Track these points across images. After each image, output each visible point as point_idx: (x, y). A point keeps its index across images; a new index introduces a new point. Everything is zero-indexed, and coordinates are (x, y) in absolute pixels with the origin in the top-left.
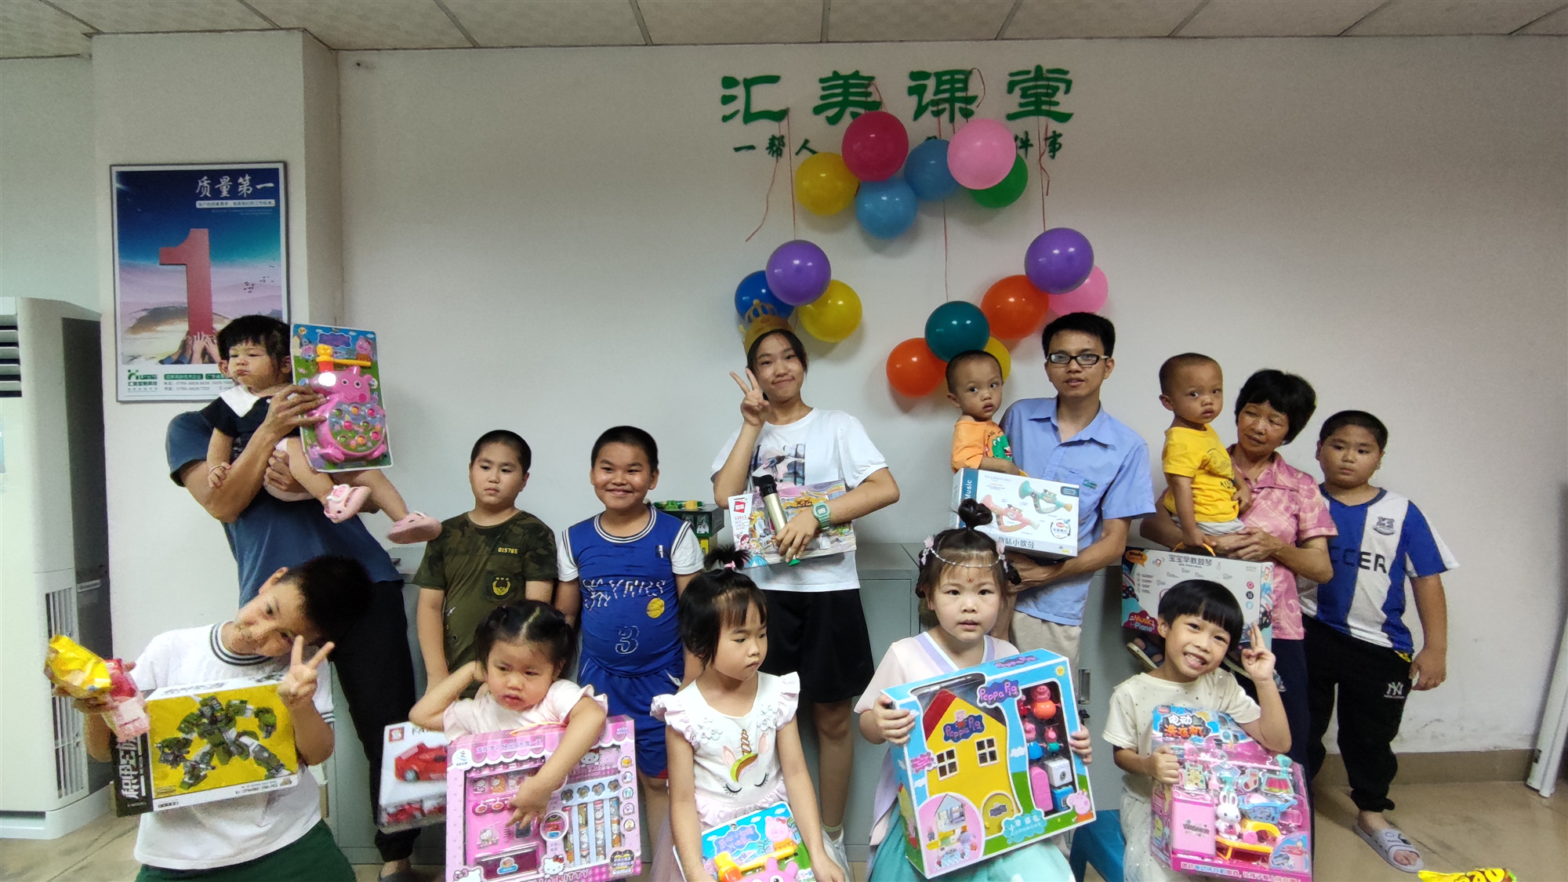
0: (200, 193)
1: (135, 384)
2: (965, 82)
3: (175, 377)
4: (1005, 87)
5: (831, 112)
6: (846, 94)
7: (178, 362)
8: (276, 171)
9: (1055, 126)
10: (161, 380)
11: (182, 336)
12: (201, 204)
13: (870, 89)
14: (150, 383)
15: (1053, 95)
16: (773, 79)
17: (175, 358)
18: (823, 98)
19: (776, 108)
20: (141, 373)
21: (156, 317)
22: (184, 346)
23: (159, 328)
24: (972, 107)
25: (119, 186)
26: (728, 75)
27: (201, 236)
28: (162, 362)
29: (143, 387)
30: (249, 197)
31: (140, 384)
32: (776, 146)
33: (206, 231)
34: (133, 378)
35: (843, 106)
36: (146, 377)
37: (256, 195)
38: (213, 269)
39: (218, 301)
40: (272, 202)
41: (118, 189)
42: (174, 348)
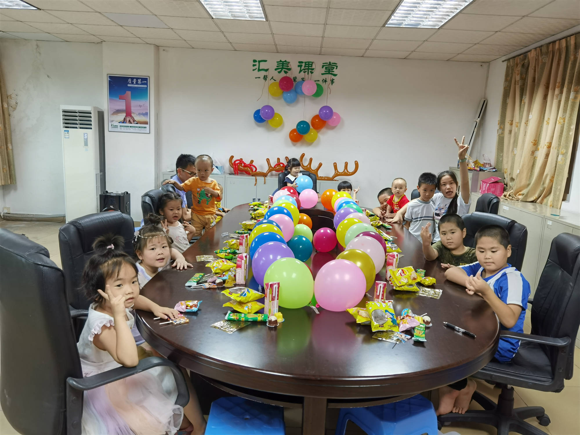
0: (129, 82)
1: (113, 127)
2: (312, 65)
3: (122, 126)
4: (321, 66)
5: (279, 70)
6: (283, 66)
7: (123, 123)
8: (147, 78)
9: (333, 77)
10: (119, 127)
11: (124, 117)
12: (129, 85)
13: (289, 65)
14: (116, 127)
15: (333, 69)
16: (266, 61)
17: (122, 122)
18: (277, 66)
19: (266, 68)
20: (114, 125)
21: (118, 112)
22: (125, 119)
23: (118, 114)
24: (313, 71)
25: (109, 79)
26: (255, 59)
27: (129, 93)
28: (119, 123)
29: (115, 128)
30: (140, 84)
31: (114, 127)
32: (265, 78)
33: (130, 92)
34: (112, 126)
35: (282, 68)
36: (115, 126)
37: (142, 84)
38: (132, 101)
39: (133, 109)
40: (146, 86)
41: (109, 80)
42: (122, 119)
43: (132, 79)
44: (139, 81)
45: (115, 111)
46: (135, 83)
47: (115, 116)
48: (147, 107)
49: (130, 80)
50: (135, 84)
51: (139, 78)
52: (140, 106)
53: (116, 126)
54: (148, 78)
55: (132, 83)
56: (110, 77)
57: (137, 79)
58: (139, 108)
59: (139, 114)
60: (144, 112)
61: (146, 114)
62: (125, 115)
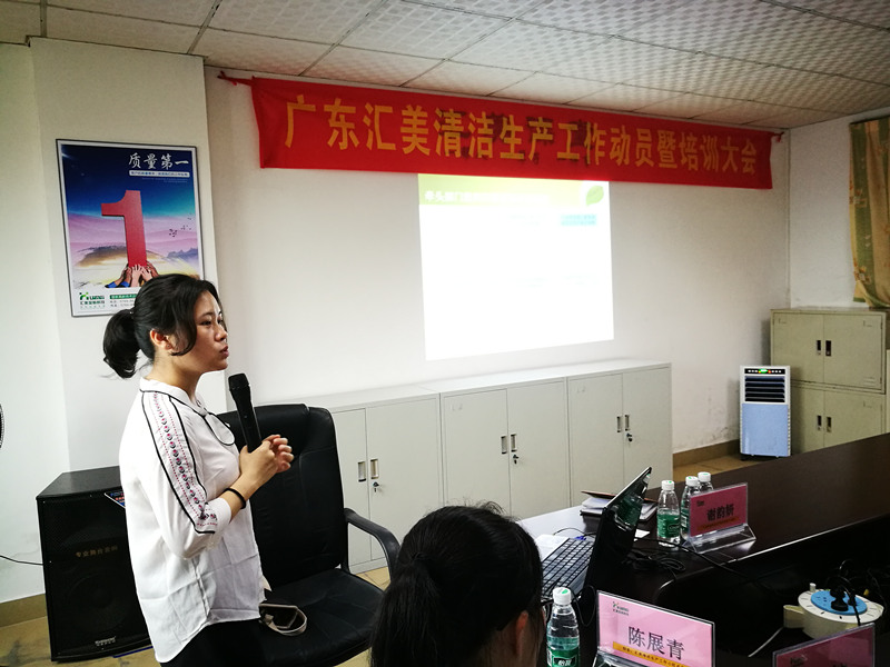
0: (132, 164)
1: (86, 303)
3: (118, 297)
7: (121, 286)
8: (190, 152)
10: (107, 299)
11: (124, 267)
12: (131, 173)
14: (99, 302)
17: (117, 284)
20: (90, 295)
21: (101, 253)
22: (125, 274)
23: (103, 262)
25: (65, 156)
27: (134, 196)
28: (107, 286)
29: (93, 305)
30: (170, 170)
31: (88, 303)
33: (139, 192)
34: (84, 299)
36: (94, 298)
37: (175, 168)
38: (144, 220)
39: (150, 243)
40: (188, 174)
41: (64, 158)
42: (116, 276)
43: (143, 153)
44: (166, 160)
45: (91, 251)
46: (151, 167)
47: (91, 267)
48: (196, 233)
49: (135, 158)
50: (152, 170)
51: (165, 152)
52: (173, 233)
53: (98, 299)
54: (193, 150)
55: (145, 167)
56: (66, 148)
57: (159, 154)
58: (171, 239)
59: (172, 256)
60: (185, 251)
61: (193, 254)
62: (125, 261)
